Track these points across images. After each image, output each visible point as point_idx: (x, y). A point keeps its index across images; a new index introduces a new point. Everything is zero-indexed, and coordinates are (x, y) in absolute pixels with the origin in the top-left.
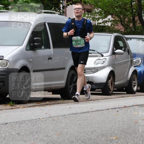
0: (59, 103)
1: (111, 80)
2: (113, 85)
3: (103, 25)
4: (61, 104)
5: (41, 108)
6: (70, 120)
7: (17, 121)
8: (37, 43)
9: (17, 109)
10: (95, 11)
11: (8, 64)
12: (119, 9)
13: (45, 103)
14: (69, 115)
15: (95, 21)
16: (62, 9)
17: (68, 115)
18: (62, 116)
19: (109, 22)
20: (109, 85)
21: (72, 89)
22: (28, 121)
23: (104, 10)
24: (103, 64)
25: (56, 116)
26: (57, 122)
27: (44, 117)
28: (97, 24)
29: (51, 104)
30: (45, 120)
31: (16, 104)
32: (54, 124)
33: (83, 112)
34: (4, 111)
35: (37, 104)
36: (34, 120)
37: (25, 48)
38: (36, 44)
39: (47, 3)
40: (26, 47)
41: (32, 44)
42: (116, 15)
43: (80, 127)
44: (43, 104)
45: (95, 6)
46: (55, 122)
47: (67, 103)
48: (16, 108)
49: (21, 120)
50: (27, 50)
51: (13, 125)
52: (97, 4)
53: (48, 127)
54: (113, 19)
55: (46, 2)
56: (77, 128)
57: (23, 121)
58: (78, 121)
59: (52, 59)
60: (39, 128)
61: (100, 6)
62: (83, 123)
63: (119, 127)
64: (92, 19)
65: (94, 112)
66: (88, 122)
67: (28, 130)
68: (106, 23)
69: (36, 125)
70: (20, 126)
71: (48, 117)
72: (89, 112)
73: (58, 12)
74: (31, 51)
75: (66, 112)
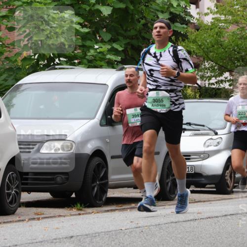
1: (229, 170)
2: (233, 179)
3: (217, 87)
5: (124, 213)
6: (167, 232)
7: (87, 233)
9: (87, 215)
10: (205, 65)
11: (74, 147)
12: (241, 62)
13: (128, 207)
14: (167, 224)
15: (205, 81)
17: (164, 224)
18: (156, 225)
19: (226, 83)
20: (226, 178)
21: (169, 184)
22: (103, 234)
23: (219, 65)
24: (217, 146)
25: (146, 226)
26: (147, 235)
27: (128, 227)
28: (207, 86)
30: (131, 232)
31: (85, 207)
32: (143, 238)
33: (187, 219)
34: (68, 218)
35: (117, 208)
36: (114, 232)
37: (99, 122)
39: (132, 55)
40: (101, 121)
42: (236, 72)
43: (183, 242)
44: (126, 207)
45: (204, 58)
46: (145, 235)
47: (163, 206)
48: (86, 214)
49: (93, 232)
50: (101, 125)
51: (81, 240)
52: (207, 55)
53: (134, 242)
54: (231, 78)
55: (130, 53)
56: (179, 244)
57: (96, 233)
58: (180, 234)
60: (121, 245)
61: (211, 58)
62: (188, 237)
63: (243, 242)
64: (201, 78)
65: (204, 220)
66: (195, 234)
68: (221, 84)
69: (116, 240)
70: (93, 241)
71: (133, 227)
72: (196, 220)
74: (108, 127)
75: (162, 220)
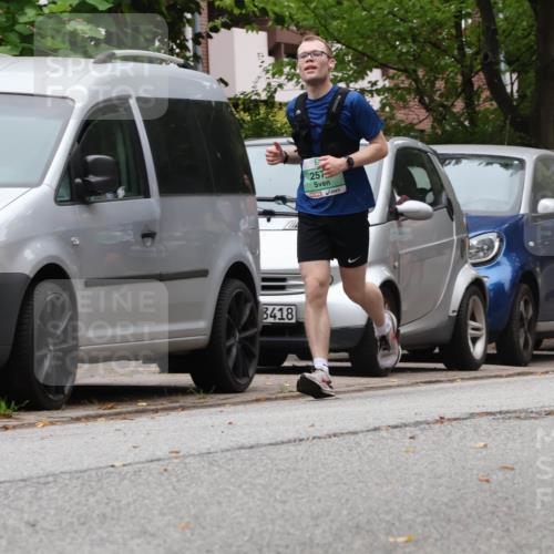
0: (188, 404)
4: (194, 412)
5: (119, 424)
6: (229, 470)
7: (26, 474)
8: (97, 175)
9: (25, 431)
12: (411, 44)
13: (131, 408)
14: (228, 450)
16: (190, 44)
17: (222, 452)
18: (201, 455)
19: (372, 96)
21: (234, 351)
22: (68, 476)
23: (355, 50)
25: (176, 457)
27: (130, 460)
29: (156, 411)
30: (135, 473)
31: (19, 410)
32: (170, 487)
33: (279, 439)
35: (101, 412)
36: (93, 473)
37: (52, 195)
38: (93, 179)
40: (57, 190)
41: (78, 180)
42: (398, 70)
43: (271, 496)
46: (174, 479)
47: (219, 405)
48: (22, 426)
49: (41, 473)
50: (59, 201)
51: (10, 493)
52: (325, 26)
53: (144, 498)
54: (387, 83)
56: (259, 503)
57: (47, 476)
58: (260, 476)
59: (157, 237)
60: (113, 504)
61: (336, 34)
62: (282, 483)
63: (420, 496)
66: (300, 478)
67: (68, 511)
69: (99, 492)
70: (39, 495)
71: (144, 458)
72: (301, 440)
73: (175, 58)
74: (77, 206)
75: (215, 441)
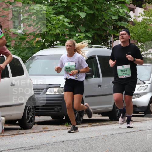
0: (108, 123)
3: (145, 57)
4: (109, 125)
6: (117, 138)
7: (72, 139)
10: (138, 45)
13: (95, 124)
14: (117, 134)
16: (109, 43)
18: (111, 135)
19: (150, 55)
20: (150, 108)
21: (118, 112)
22: (81, 140)
23: (146, 44)
24: (145, 90)
25: (105, 135)
26: (106, 141)
27: (95, 136)
29: (101, 125)
30: (96, 139)
32: (104, 142)
33: (128, 131)
34: (61, 131)
35: (89, 125)
36: (87, 139)
39: (97, 39)
43: (126, 144)
44: (94, 125)
45: (138, 41)
47: (115, 124)
49: (75, 139)
51: (69, 143)
52: (139, 39)
53: (98, 144)
56: (124, 146)
57: (77, 139)
58: (124, 140)
59: (102, 86)
60: (91, 146)
61: (142, 41)
62: (129, 141)
65: (138, 132)
66: (133, 140)
67: (81, 147)
68: (147, 55)
69: (88, 143)
70: (75, 144)
71: (98, 136)
72: (133, 132)
73: (106, 47)
75: (114, 132)
